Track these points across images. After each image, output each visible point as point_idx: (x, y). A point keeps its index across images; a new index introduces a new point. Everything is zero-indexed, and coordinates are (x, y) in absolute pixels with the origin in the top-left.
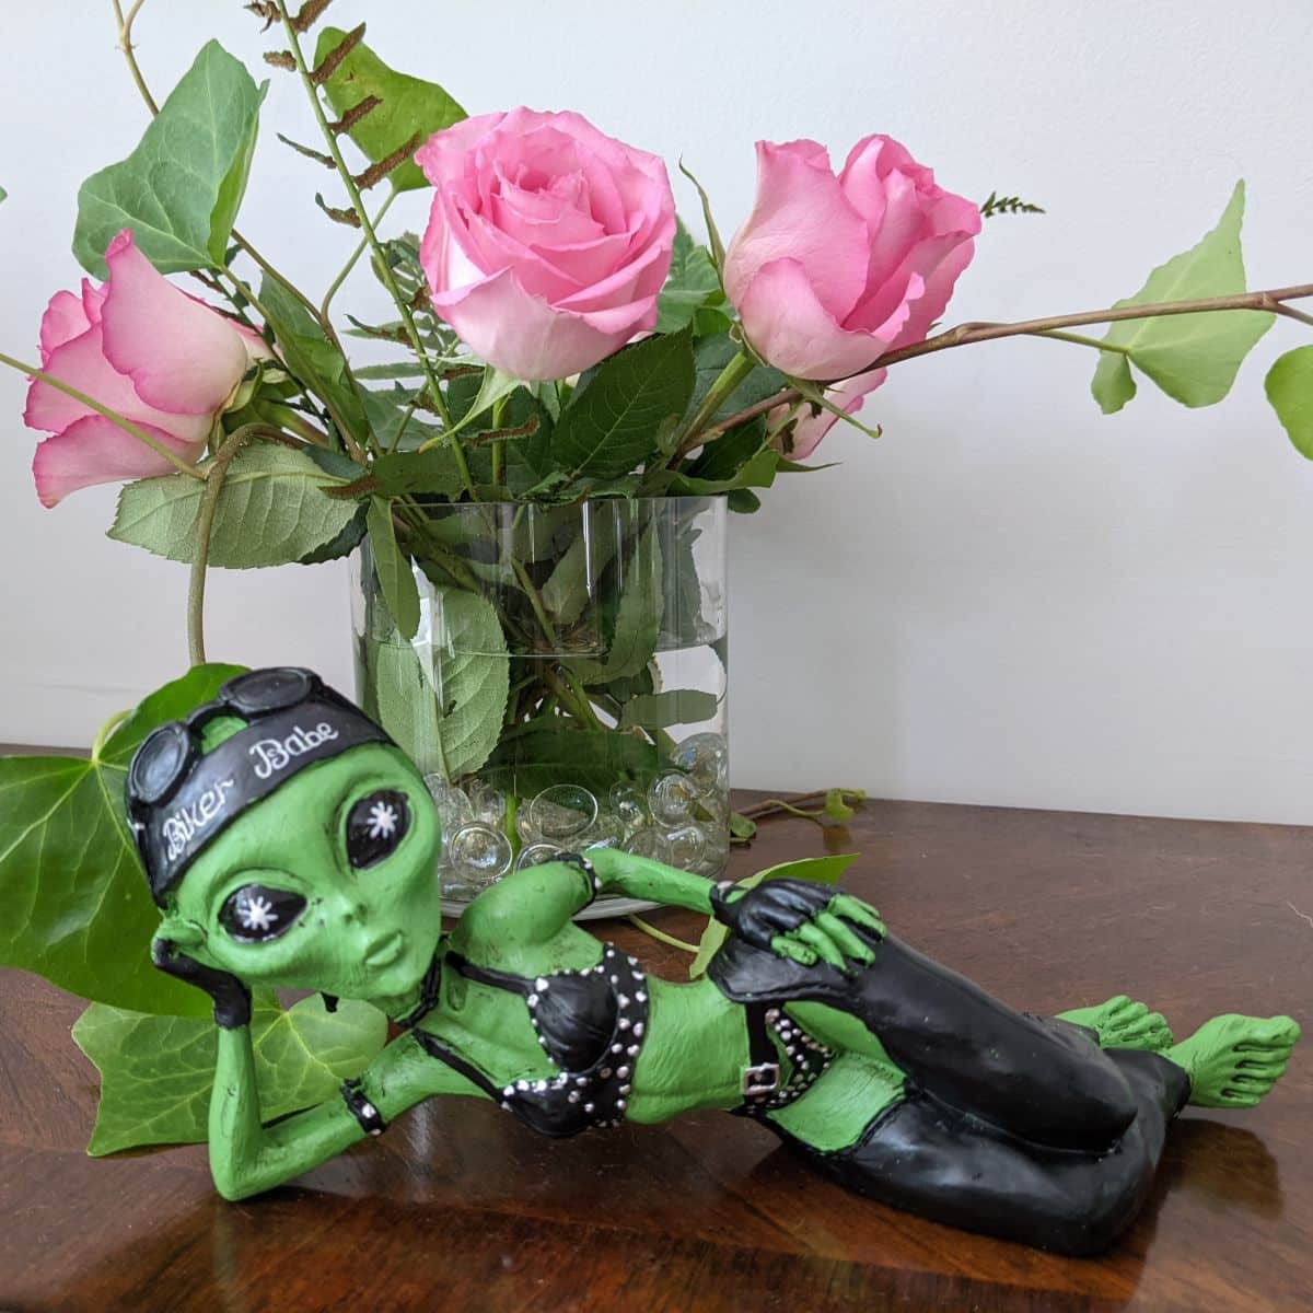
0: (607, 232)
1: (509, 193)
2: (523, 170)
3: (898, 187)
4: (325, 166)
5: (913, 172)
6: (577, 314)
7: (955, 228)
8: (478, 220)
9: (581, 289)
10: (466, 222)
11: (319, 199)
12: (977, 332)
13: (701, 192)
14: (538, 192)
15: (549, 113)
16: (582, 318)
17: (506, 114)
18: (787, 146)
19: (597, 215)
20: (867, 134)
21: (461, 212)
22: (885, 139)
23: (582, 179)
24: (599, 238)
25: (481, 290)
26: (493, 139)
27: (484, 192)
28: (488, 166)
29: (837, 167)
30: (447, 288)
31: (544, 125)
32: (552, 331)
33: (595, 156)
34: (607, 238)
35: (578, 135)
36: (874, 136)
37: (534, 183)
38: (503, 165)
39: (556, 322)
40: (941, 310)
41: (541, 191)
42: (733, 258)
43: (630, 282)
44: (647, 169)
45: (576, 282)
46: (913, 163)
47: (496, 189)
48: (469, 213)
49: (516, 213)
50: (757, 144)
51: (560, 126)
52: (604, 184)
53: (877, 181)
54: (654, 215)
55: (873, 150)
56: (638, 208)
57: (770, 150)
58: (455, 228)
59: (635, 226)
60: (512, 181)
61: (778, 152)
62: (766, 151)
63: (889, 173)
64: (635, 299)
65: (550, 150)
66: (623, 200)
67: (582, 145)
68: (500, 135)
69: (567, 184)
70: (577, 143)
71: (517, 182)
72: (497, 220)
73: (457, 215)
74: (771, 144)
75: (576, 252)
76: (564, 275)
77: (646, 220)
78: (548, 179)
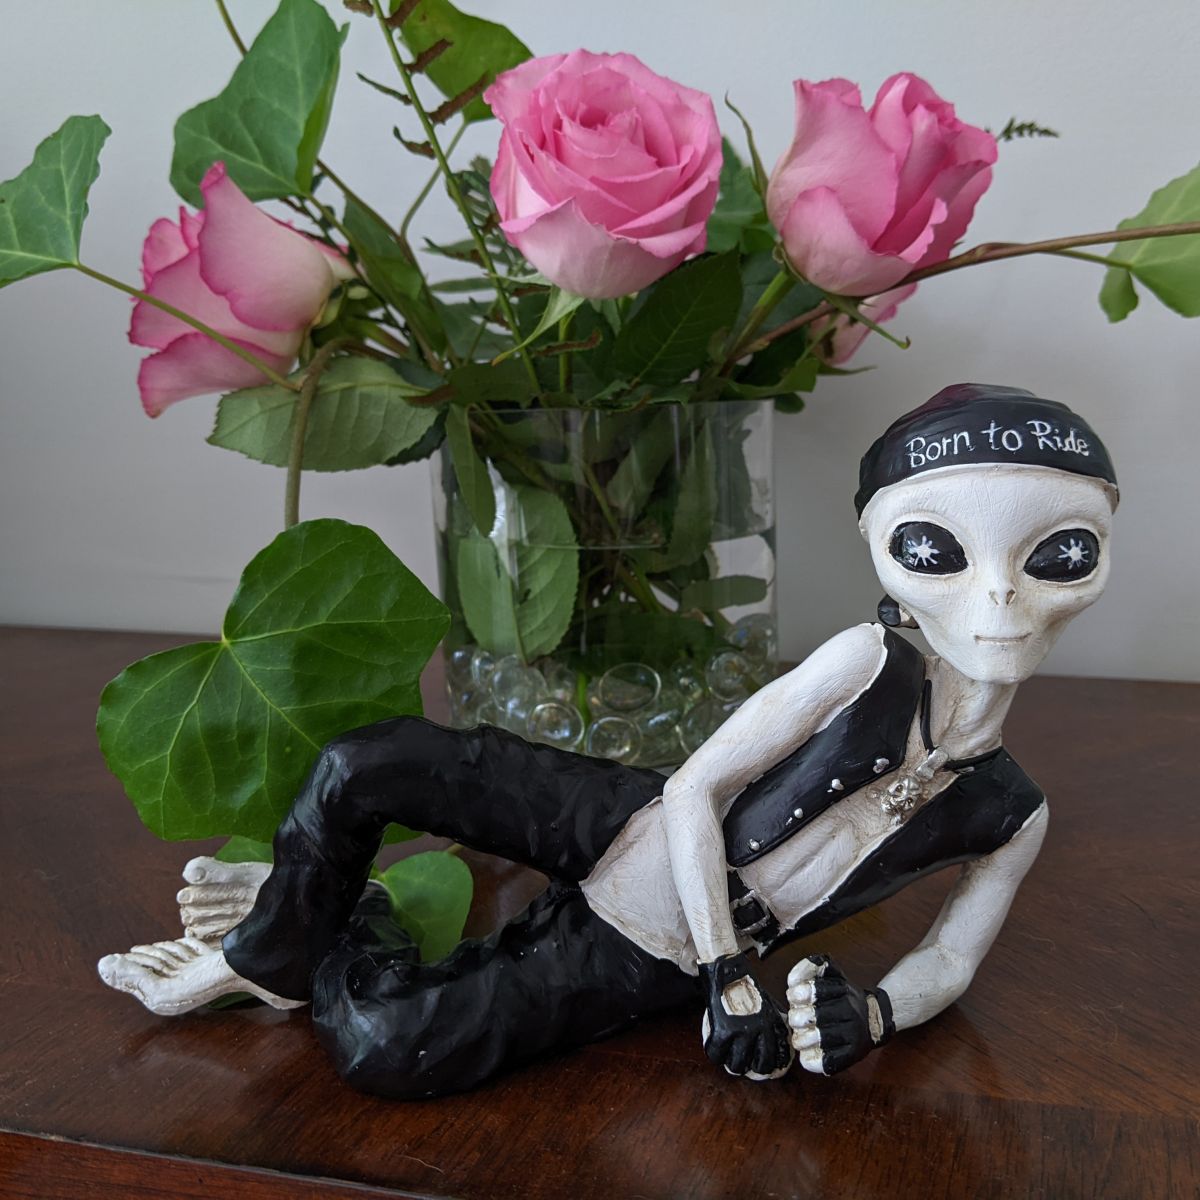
0: (660, 164)
1: (571, 130)
2: (583, 108)
3: (922, 120)
4: (400, 103)
5: (937, 107)
6: (633, 240)
7: (974, 158)
8: (541, 155)
9: (636, 216)
10: (532, 157)
11: (397, 132)
12: (994, 252)
13: (745, 124)
14: (596, 129)
15: (605, 55)
16: (638, 243)
17: (565, 57)
18: (822, 84)
19: (651, 148)
20: (895, 71)
21: (527, 147)
22: (911, 77)
23: (637, 115)
24: (650, 170)
25: (547, 218)
26: (556, 80)
27: (547, 129)
28: (550, 104)
29: (868, 103)
30: (515, 216)
31: (600, 66)
32: (612, 255)
33: (648, 94)
34: (660, 171)
35: (633, 75)
36: (901, 74)
37: (593, 120)
38: (563, 103)
39: (615, 247)
40: (963, 231)
41: (599, 127)
42: (775, 186)
43: (682, 210)
44: (695, 105)
45: (632, 210)
46: (937, 97)
47: (559, 125)
48: (535, 149)
49: (576, 148)
50: (795, 83)
51: (616, 66)
52: (656, 119)
53: (902, 115)
54: (702, 149)
55: (900, 88)
56: (688, 141)
57: (807, 88)
58: (521, 162)
59: (685, 160)
60: (573, 118)
61: (815, 90)
62: (803, 88)
63: (914, 107)
64: (686, 224)
65: (607, 89)
66: (674, 136)
67: (636, 84)
68: (561, 76)
69: (622, 121)
70: (632, 83)
71: (578, 119)
72: (559, 155)
73: (523, 148)
74: (807, 82)
75: (632, 183)
76: (621, 204)
77: (695, 153)
78: (605, 116)
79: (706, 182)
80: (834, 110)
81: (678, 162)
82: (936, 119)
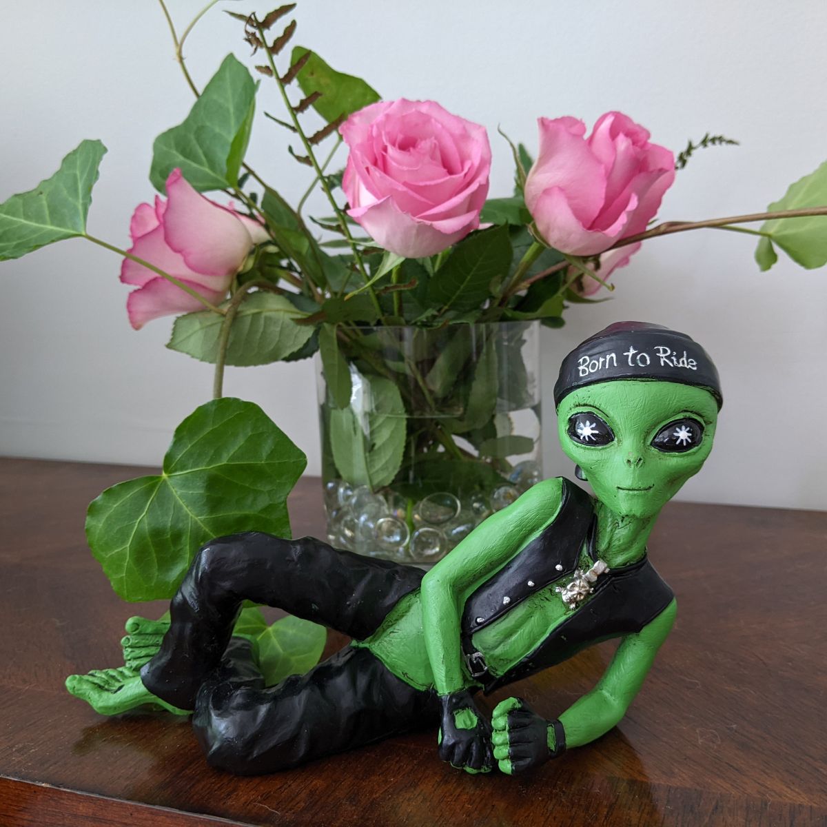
1: (392, 152)
2: (400, 137)
3: (623, 143)
5: (632, 134)
6: (429, 222)
8: (375, 170)
9: (433, 207)
10: (368, 172)
12: (672, 227)
14: (409, 151)
15: (418, 102)
16: (431, 224)
17: (392, 103)
18: (556, 120)
19: (445, 163)
22: (617, 114)
24: (444, 177)
25: (375, 208)
26: (384, 119)
27: (378, 152)
29: (587, 136)
30: (359, 206)
32: (417, 230)
33: (443, 127)
34: (448, 177)
35: (435, 114)
36: (610, 113)
37: (407, 145)
38: (388, 134)
39: (418, 227)
40: (654, 213)
41: (411, 149)
43: (463, 202)
44: (476, 135)
45: (430, 203)
48: (370, 165)
49: (395, 163)
50: (538, 119)
51: (424, 109)
52: (449, 144)
53: (609, 140)
54: (477, 162)
55: (608, 122)
56: (469, 157)
57: (546, 123)
58: (362, 176)
61: (551, 124)
62: (543, 123)
63: (617, 135)
65: (417, 125)
66: (460, 155)
68: (388, 116)
69: (425, 145)
70: (433, 120)
71: (397, 145)
72: (385, 169)
74: (547, 119)
75: (430, 186)
76: (423, 199)
77: (472, 165)
78: (415, 142)
79: (478, 185)
80: (564, 137)
81: (463, 170)
82: (631, 142)
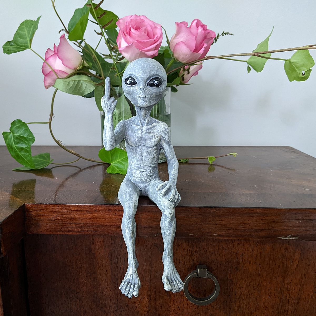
0: (150, 38)
3: (200, 29)
4: (96, 25)
6: (144, 52)
7: (211, 36)
8: (127, 35)
11: (95, 31)
13: (165, 30)
17: (132, 16)
18: (181, 23)
20: (195, 19)
23: (146, 28)
25: (127, 47)
28: (129, 25)
31: (139, 18)
32: (140, 54)
41: (138, 30)
45: (143, 47)
46: (203, 24)
47: (130, 30)
49: (134, 35)
51: (142, 18)
52: (149, 29)
53: (196, 27)
55: (195, 22)
56: (156, 34)
57: (178, 23)
58: (123, 36)
59: (155, 38)
60: (133, 28)
64: (155, 50)
65: (140, 22)
67: (146, 22)
68: (131, 20)
69: (143, 29)
72: (130, 35)
73: (123, 33)
77: (158, 36)
78: (139, 28)
79: (159, 42)
80: (183, 28)
82: (203, 29)
